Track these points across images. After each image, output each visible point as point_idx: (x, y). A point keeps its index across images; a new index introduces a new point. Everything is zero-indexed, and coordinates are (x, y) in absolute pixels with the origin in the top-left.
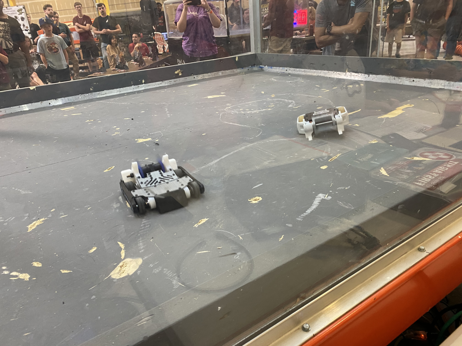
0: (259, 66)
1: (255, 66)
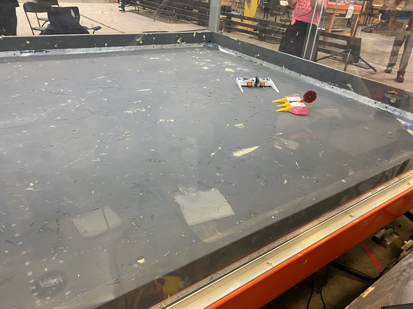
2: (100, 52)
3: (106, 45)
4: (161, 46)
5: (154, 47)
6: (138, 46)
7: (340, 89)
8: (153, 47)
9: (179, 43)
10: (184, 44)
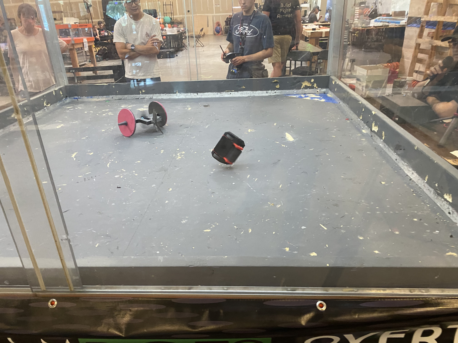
0: (73, 98)
1: (68, 98)
7: (237, 92)
9: (46, 106)
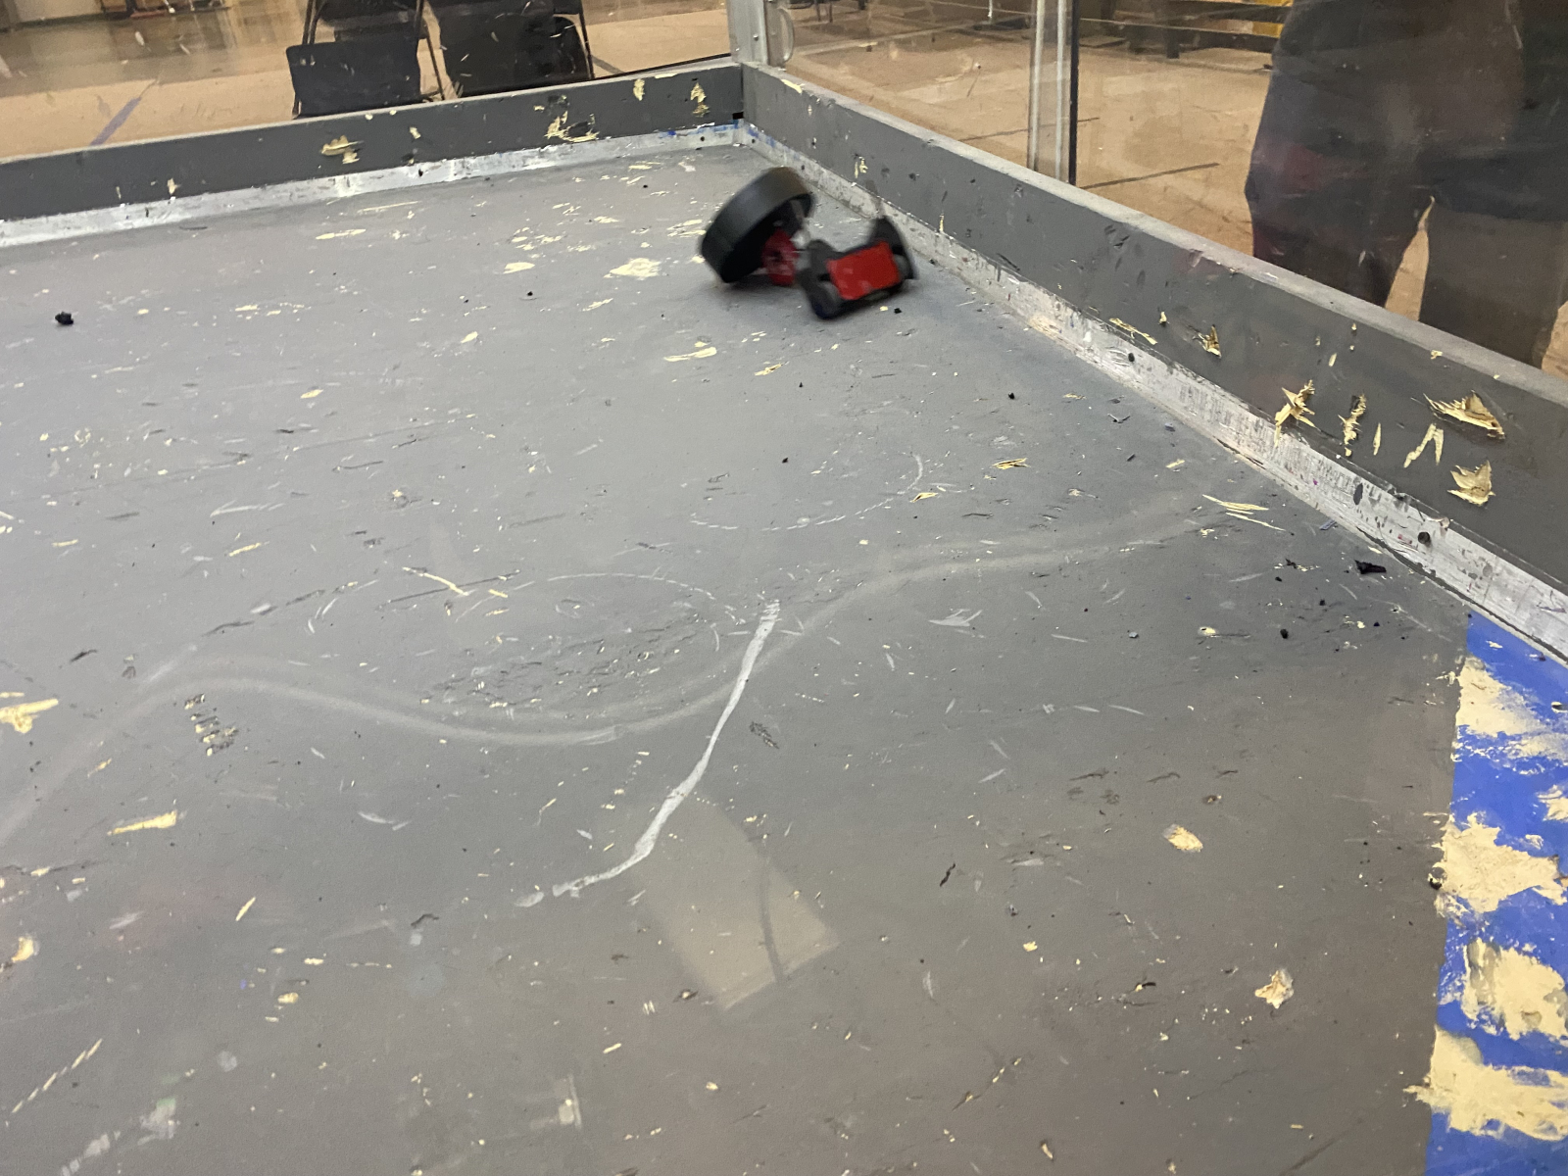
2: (147, 222)
3: (172, 190)
4: (461, 165)
5: (421, 173)
6: (338, 178)
7: (1165, 367)
8: (417, 173)
9: (556, 141)
10: (587, 146)
